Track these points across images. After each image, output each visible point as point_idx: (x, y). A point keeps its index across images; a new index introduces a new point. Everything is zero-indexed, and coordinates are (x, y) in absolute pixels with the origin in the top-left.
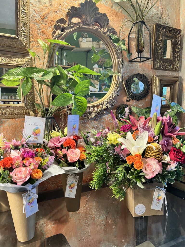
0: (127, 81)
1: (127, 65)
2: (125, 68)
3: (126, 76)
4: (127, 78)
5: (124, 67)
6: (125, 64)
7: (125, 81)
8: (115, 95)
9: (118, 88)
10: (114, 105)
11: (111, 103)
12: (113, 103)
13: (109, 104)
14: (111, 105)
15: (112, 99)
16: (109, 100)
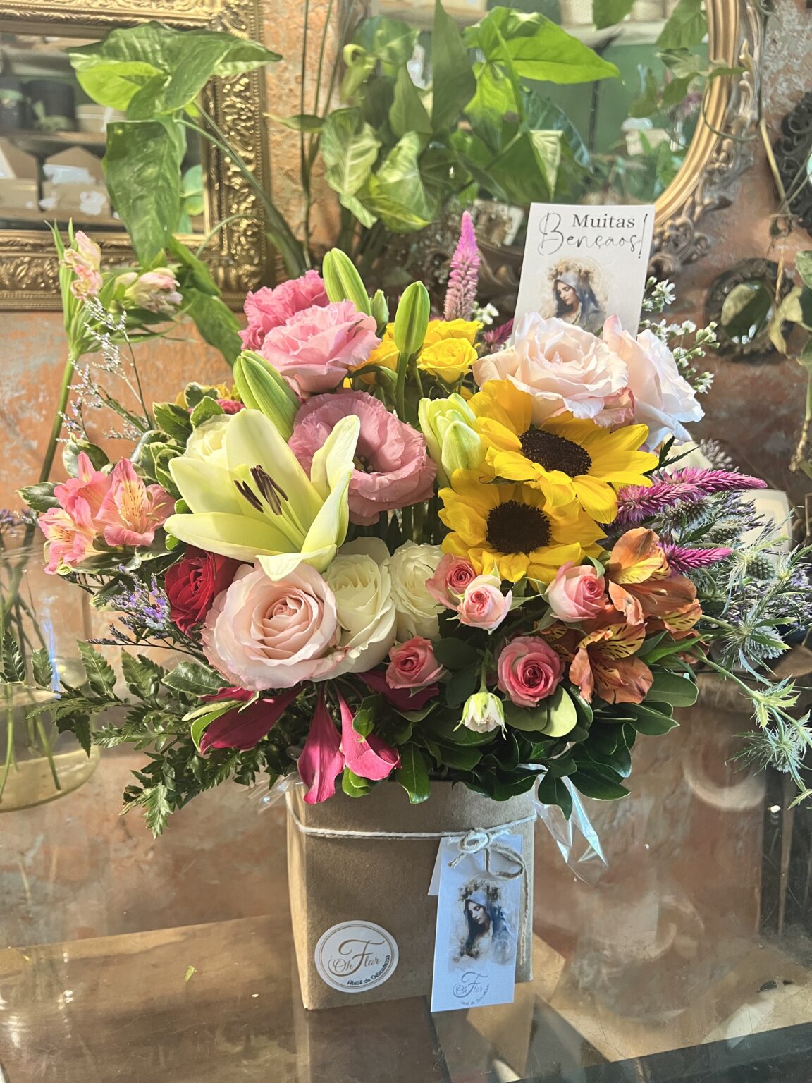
0: (790, 120)
1: (793, 31)
2: (780, 44)
3: (787, 92)
4: (791, 106)
5: (774, 41)
6: (785, 19)
7: (776, 125)
8: (707, 201)
9: (728, 159)
10: (697, 259)
11: (682, 245)
12: (692, 248)
13: (670, 252)
14: (677, 258)
15: (689, 221)
16: (672, 227)
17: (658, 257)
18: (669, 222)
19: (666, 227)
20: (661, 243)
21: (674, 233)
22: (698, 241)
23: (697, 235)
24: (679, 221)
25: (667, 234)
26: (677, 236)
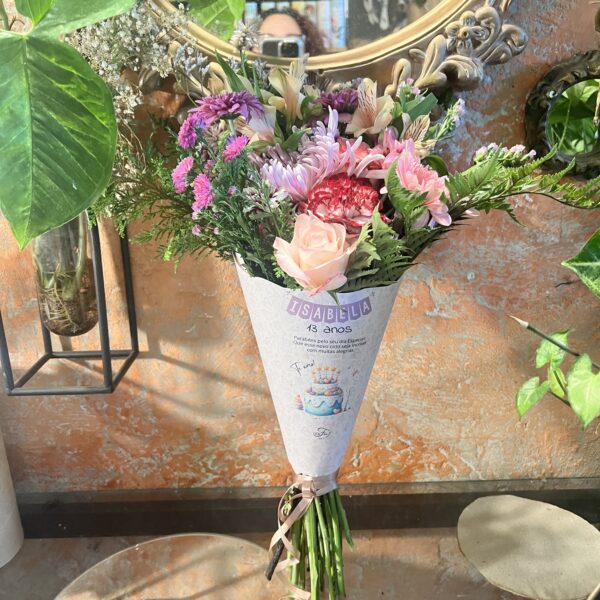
10: (506, 60)
11: (484, 43)
12: (499, 45)
13: (468, 54)
14: (479, 60)
15: (493, 10)
16: (469, 20)
17: (450, 60)
18: (466, 14)
19: (460, 22)
20: (454, 42)
21: (472, 27)
22: (508, 36)
23: (505, 28)
24: (480, 12)
25: (462, 30)
26: (476, 32)
